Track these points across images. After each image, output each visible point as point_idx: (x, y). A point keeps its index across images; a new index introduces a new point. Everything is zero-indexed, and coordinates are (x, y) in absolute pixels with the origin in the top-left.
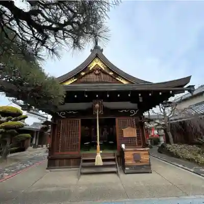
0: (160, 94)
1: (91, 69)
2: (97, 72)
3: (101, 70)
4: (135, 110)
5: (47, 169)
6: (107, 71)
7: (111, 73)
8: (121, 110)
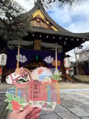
0: (78, 40)
1: (34, 17)
2: (38, 20)
3: (41, 19)
4: (61, 50)
6: (45, 20)
7: (48, 23)
8: (52, 48)
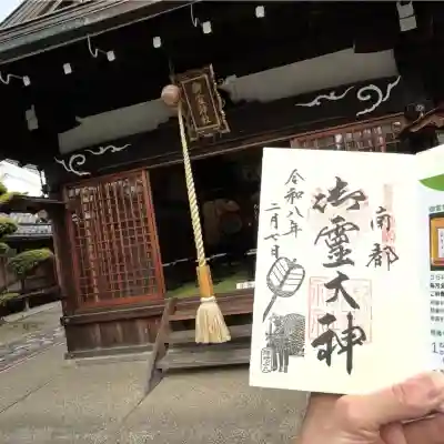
4: (382, 83)
5: (67, 357)
8: (310, 96)
